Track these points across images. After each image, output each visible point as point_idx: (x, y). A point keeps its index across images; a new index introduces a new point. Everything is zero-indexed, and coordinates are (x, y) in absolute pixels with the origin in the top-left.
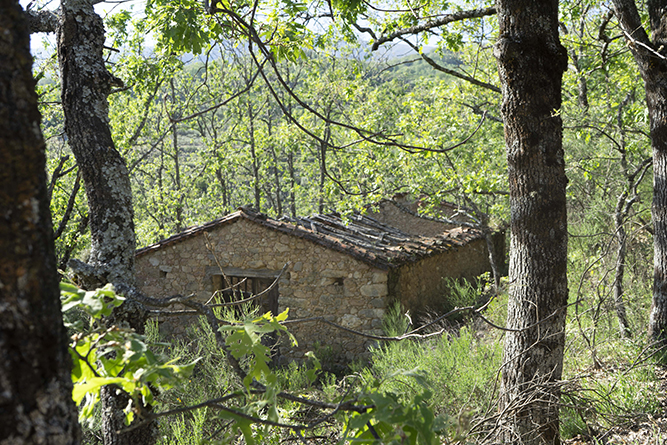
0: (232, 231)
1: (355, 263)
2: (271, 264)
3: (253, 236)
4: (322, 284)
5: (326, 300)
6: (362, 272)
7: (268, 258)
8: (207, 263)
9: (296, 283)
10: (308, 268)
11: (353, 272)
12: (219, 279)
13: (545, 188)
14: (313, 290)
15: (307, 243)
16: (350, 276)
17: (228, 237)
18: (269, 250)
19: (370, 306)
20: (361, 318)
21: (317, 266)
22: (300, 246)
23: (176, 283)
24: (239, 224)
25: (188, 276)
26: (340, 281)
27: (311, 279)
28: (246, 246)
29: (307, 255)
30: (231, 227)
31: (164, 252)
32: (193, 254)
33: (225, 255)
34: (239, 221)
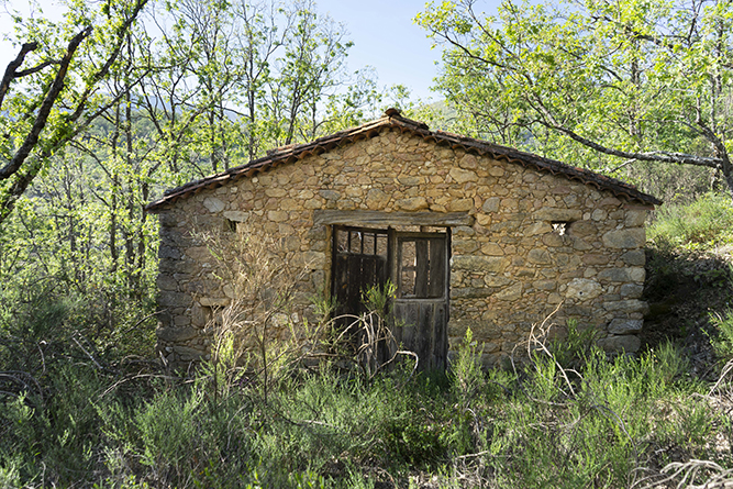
0: (371, 150)
1: (596, 195)
2: (441, 203)
3: (410, 157)
4: (535, 231)
5: (541, 257)
6: (608, 209)
7: (435, 192)
8: (318, 204)
9: (487, 232)
10: (510, 207)
11: (591, 211)
14: (517, 242)
15: (510, 167)
16: (587, 217)
17: (361, 161)
18: (439, 179)
19: (619, 263)
20: (603, 283)
22: (497, 171)
24: (384, 138)
25: (280, 226)
27: (514, 224)
28: (395, 174)
29: (510, 186)
30: (369, 142)
31: (235, 189)
32: (292, 190)
33: (354, 191)
34: (383, 134)
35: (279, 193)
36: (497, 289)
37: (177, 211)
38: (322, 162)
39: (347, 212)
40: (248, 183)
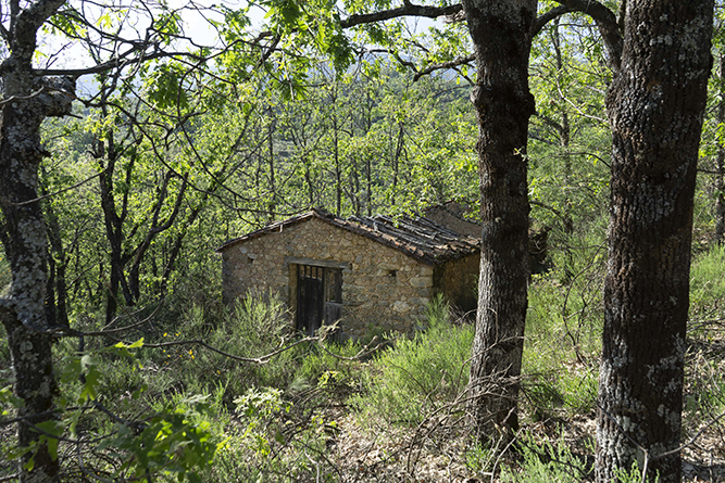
0: (306, 227)
1: (406, 258)
2: (337, 256)
3: (323, 232)
4: (378, 274)
5: (382, 288)
6: (411, 266)
7: (335, 251)
8: (285, 253)
9: (357, 273)
10: (367, 261)
11: (404, 266)
12: (295, 267)
13: (507, 215)
14: (371, 279)
15: (367, 240)
16: (402, 269)
17: (302, 233)
18: (335, 244)
19: (417, 295)
20: (409, 304)
21: (374, 260)
22: (361, 242)
23: (260, 268)
24: (312, 222)
25: (270, 263)
26: (393, 273)
27: (369, 270)
28: (317, 240)
29: (367, 250)
30: (306, 224)
31: (252, 243)
32: (275, 245)
33: (300, 247)
35: (269, 246)
36: (362, 303)
37: (229, 252)
39: (297, 258)
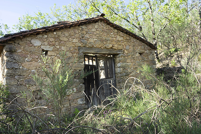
0: (96, 27)
1: (147, 46)
2: (116, 46)
3: (107, 31)
4: (137, 55)
5: (139, 63)
6: (149, 50)
7: (114, 43)
8: (80, 45)
9: (127, 56)
10: (131, 48)
11: (146, 50)
14: (134, 58)
15: (130, 37)
16: (146, 52)
17: (93, 30)
18: (115, 39)
19: (152, 64)
21: (134, 47)
26: (140, 54)
27: (133, 53)
28: (103, 36)
29: (131, 42)
30: (95, 24)
31: (46, 36)
32: (70, 39)
33: (92, 40)
34: (99, 22)
35: (65, 39)
36: (131, 73)
37: (16, 44)
38: (81, 29)
40: (52, 34)
